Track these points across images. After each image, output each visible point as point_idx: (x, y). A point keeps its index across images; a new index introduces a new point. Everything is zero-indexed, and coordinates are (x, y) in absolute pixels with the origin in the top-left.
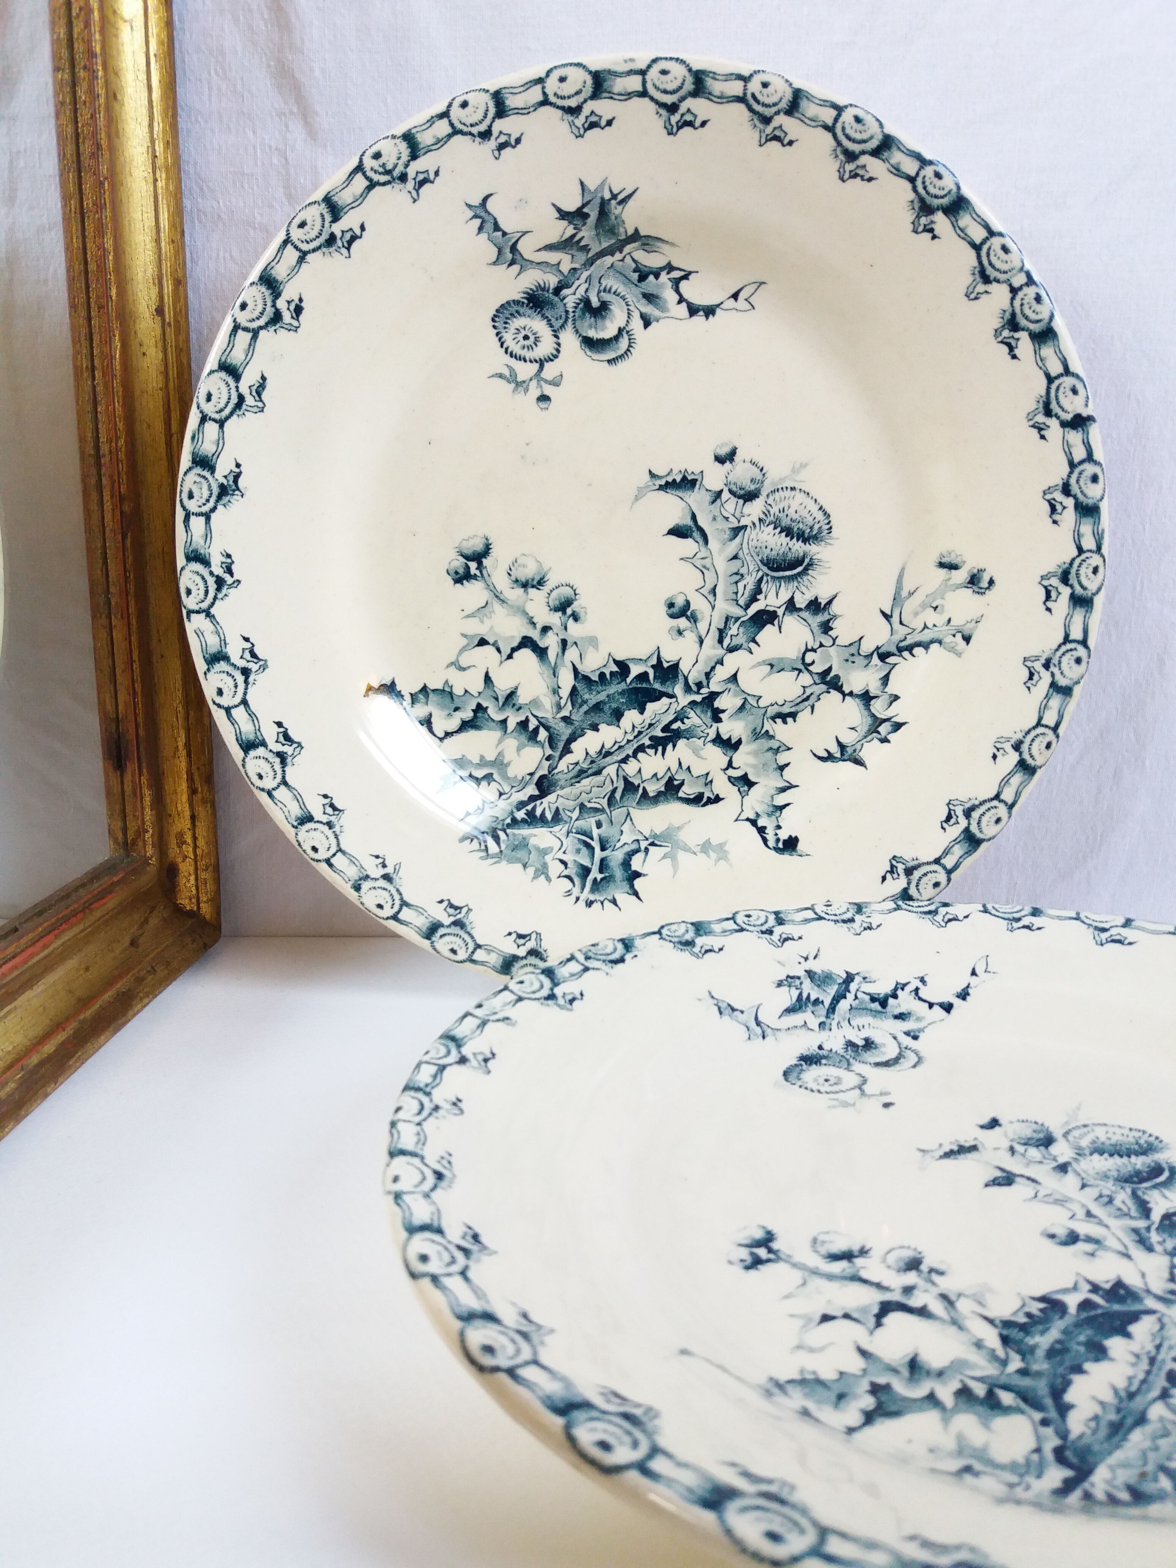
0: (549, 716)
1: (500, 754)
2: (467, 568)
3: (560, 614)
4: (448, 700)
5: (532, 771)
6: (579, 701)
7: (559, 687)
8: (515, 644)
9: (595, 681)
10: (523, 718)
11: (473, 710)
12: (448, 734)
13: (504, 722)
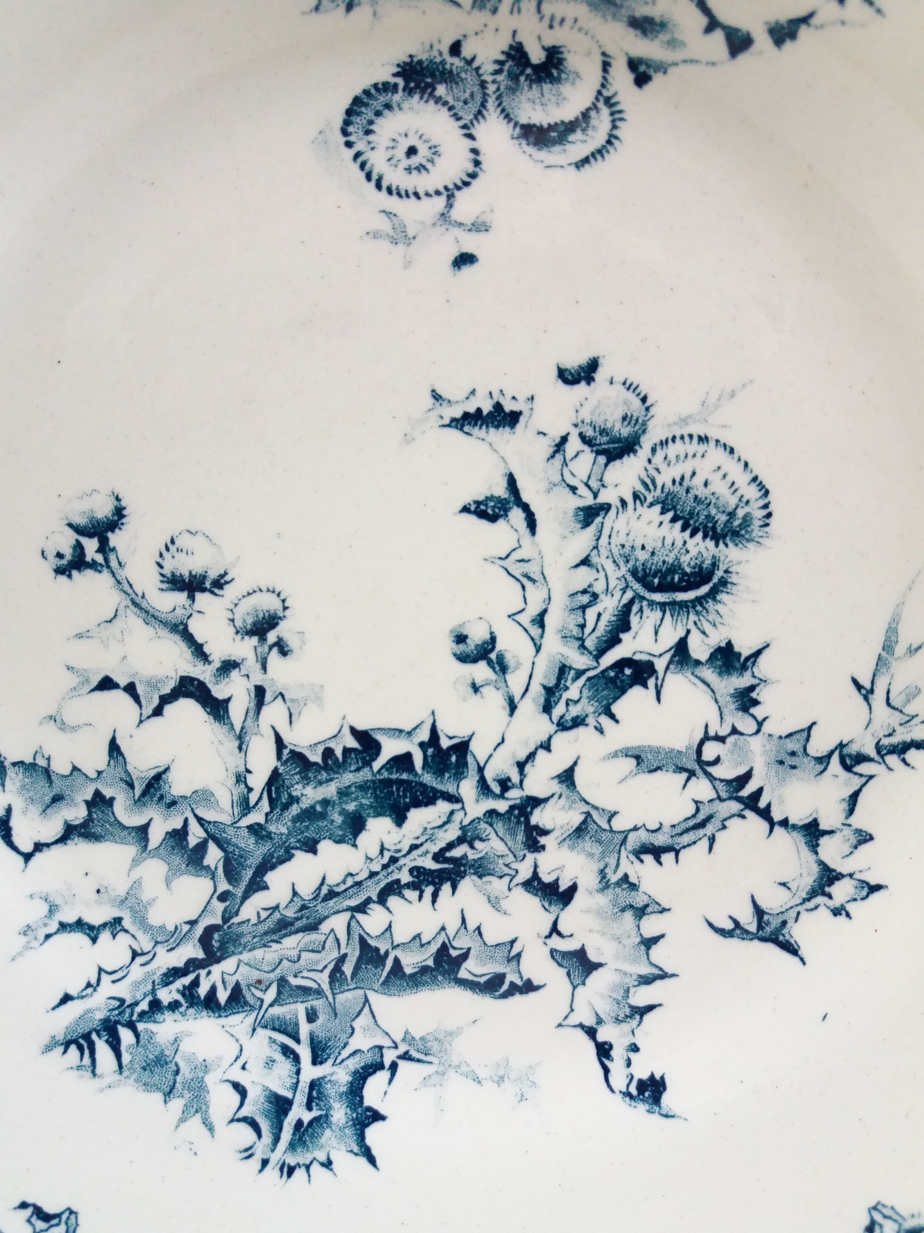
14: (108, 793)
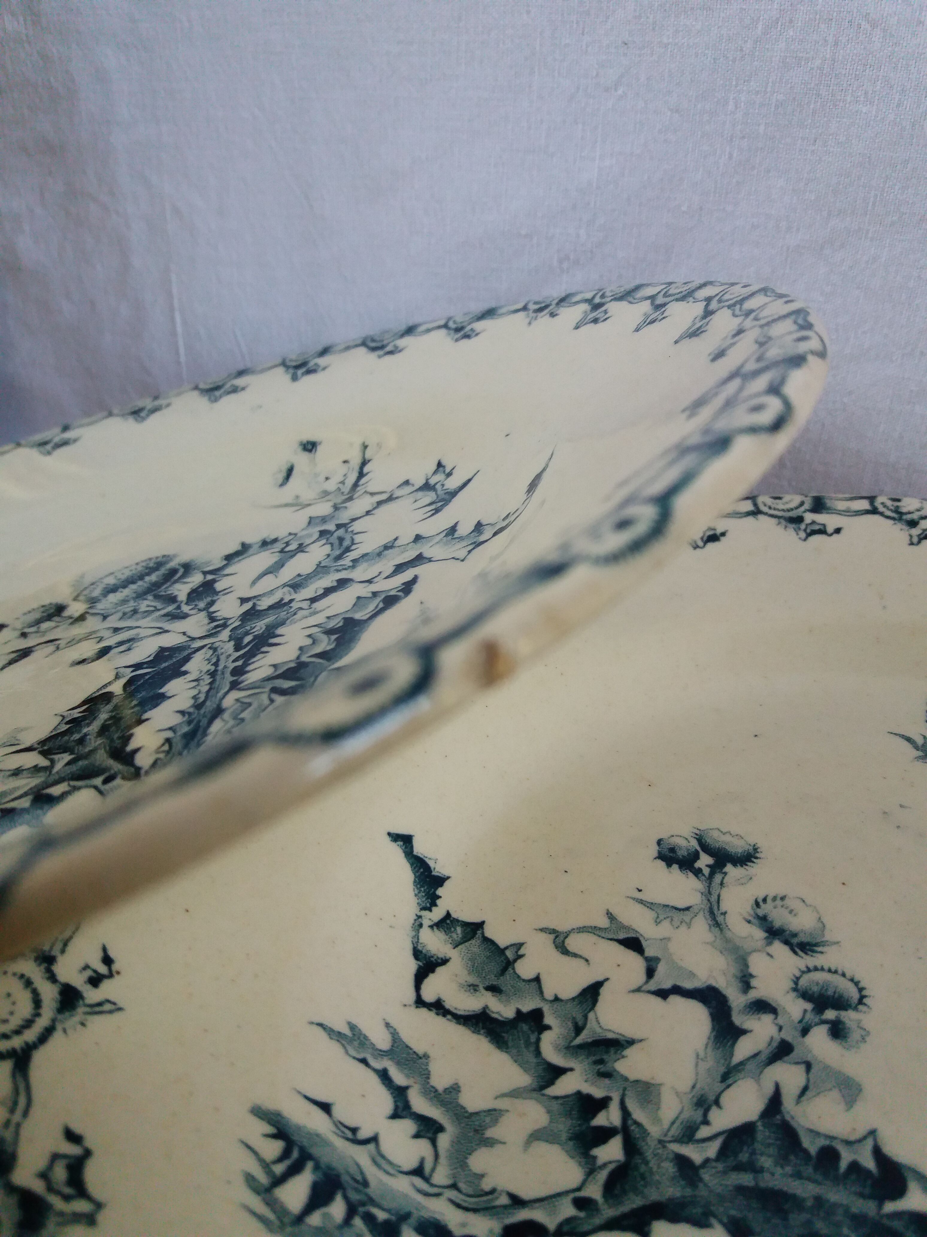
0: (654, 1131)
1: (494, 1114)
2: (696, 856)
3: (809, 1006)
4: (494, 967)
5: (526, 1194)
6: (744, 1157)
7: (717, 1102)
8: (688, 985)
9: (806, 1152)
10: (598, 1093)
11: (519, 1012)
12: (438, 1007)
13: (556, 1073)
14: (549, 1019)
